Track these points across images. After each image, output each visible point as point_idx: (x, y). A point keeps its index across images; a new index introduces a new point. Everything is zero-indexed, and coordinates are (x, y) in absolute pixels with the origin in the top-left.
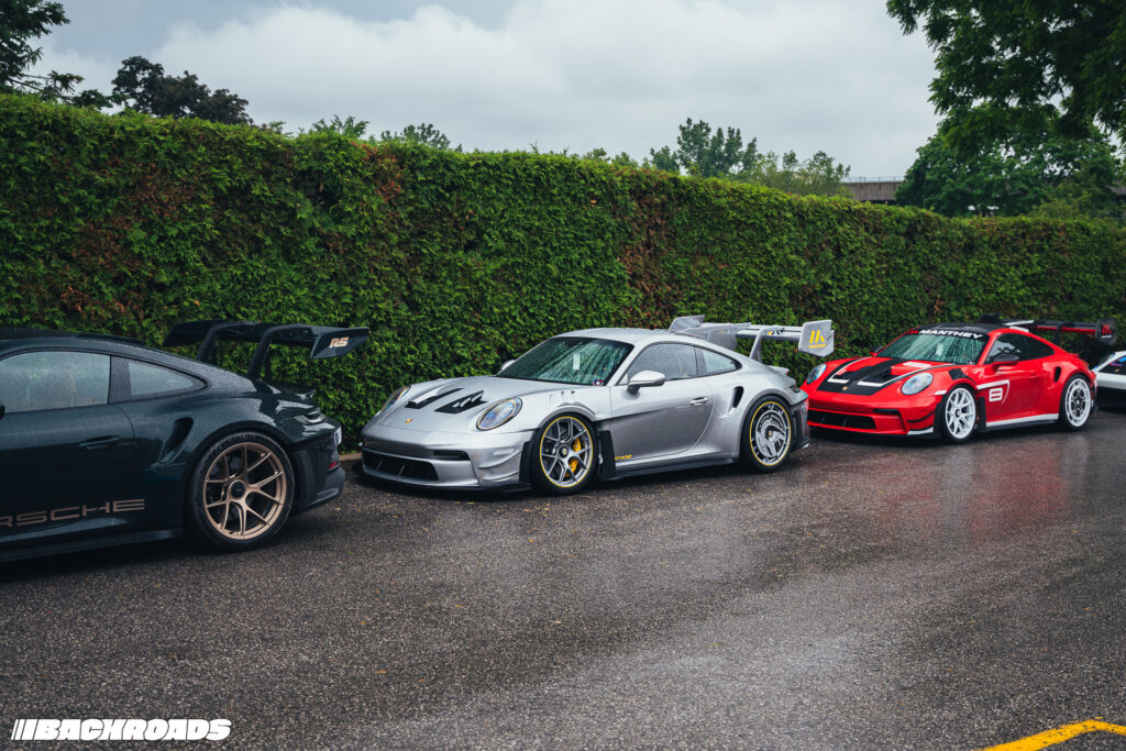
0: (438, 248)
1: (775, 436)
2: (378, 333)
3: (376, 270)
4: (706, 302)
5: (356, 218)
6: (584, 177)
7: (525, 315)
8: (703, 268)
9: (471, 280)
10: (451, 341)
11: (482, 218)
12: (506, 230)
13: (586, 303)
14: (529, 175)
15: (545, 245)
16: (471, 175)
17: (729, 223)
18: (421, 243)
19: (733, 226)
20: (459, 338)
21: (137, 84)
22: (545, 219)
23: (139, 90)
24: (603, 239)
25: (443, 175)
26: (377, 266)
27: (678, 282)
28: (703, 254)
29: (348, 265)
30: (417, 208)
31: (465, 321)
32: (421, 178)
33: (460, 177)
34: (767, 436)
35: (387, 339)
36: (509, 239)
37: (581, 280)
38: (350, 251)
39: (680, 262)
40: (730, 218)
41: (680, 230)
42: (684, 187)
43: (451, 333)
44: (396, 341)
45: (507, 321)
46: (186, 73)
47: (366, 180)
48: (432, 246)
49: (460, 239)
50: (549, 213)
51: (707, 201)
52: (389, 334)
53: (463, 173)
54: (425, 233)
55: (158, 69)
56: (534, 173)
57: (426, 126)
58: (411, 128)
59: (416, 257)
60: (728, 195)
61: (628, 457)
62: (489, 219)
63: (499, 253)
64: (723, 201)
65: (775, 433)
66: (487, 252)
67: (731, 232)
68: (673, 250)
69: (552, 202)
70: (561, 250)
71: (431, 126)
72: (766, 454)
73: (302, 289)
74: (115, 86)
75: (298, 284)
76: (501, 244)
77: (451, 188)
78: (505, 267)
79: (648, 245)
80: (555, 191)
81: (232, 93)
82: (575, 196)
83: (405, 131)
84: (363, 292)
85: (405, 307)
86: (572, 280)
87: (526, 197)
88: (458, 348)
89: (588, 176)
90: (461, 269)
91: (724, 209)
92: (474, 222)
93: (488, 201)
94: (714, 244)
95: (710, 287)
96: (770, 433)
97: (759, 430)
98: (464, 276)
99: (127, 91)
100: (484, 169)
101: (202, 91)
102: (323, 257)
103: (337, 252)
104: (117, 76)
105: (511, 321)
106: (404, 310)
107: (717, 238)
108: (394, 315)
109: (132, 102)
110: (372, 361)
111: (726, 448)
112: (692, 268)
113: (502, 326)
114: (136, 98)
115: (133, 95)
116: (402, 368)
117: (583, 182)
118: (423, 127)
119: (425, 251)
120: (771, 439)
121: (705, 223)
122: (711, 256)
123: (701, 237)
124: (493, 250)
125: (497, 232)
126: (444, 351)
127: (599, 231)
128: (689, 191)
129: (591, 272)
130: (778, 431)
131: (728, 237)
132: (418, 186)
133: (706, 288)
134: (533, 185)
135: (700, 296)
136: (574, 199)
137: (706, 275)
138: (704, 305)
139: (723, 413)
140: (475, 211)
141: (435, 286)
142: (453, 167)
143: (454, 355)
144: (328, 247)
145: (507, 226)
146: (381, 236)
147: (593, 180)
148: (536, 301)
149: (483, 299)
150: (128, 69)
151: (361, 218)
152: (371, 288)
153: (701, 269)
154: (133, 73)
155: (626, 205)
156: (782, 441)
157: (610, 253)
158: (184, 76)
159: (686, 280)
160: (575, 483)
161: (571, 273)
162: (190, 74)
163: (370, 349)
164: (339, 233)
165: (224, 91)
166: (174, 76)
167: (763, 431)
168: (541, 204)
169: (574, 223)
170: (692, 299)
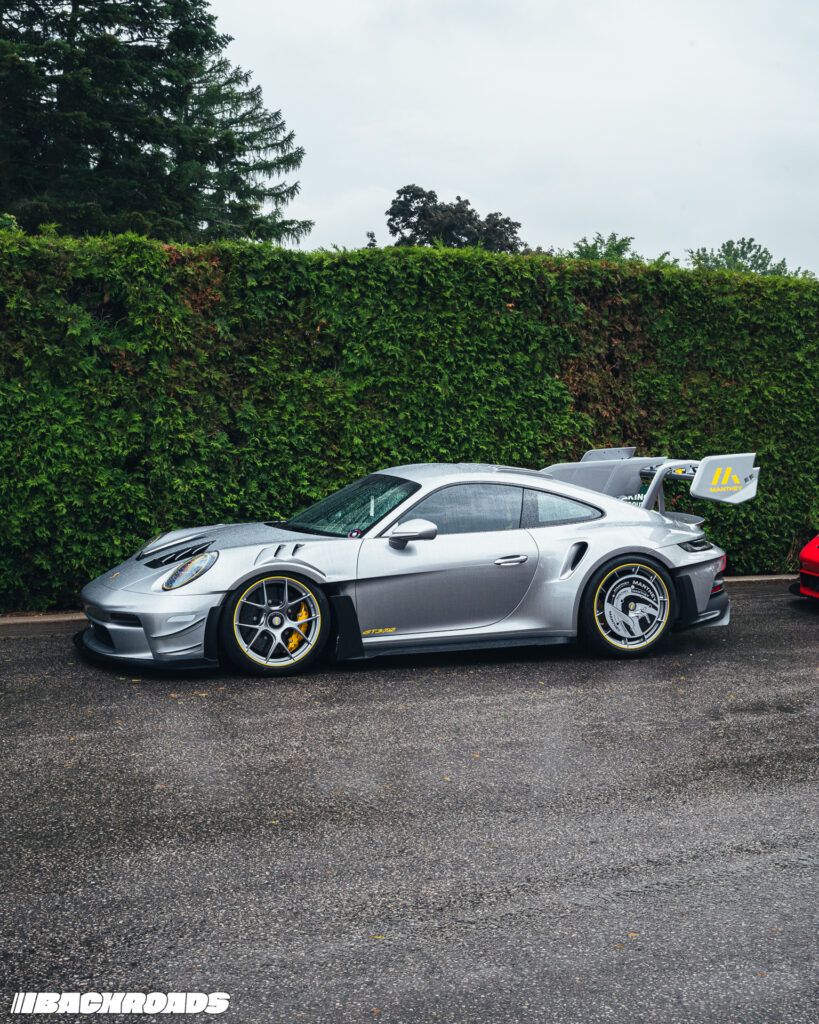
0: (276, 366)
1: (639, 611)
2: (183, 469)
3: (177, 396)
4: (702, 430)
5: (149, 333)
6: (495, 274)
7: (405, 447)
8: (699, 386)
9: (323, 404)
10: (295, 479)
11: (338, 328)
12: (374, 343)
13: (501, 432)
14: (410, 275)
15: (435, 361)
16: (325, 277)
17: (739, 328)
18: (251, 362)
19: (745, 332)
20: (306, 474)
21: (412, 214)
22: (433, 329)
23: (414, 219)
24: (526, 352)
25: (287, 279)
26: (179, 389)
27: (659, 405)
28: (700, 368)
29: (138, 389)
30: (244, 320)
31: (315, 455)
32: (252, 282)
33: (309, 281)
34: (625, 609)
35: (196, 476)
36: (381, 355)
37: (491, 403)
38: (143, 373)
39: (663, 379)
40: (739, 321)
41: (661, 339)
42: (669, 283)
43: (293, 469)
44: (207, 477)
45: (377, 455)
46: (458, 198)
47: (167, 289)
48: (266, 365)
49: (309, 356)
50: (441, 321)
51: (705, 300)
52: (197, 469)
53: (313, 276)
54: (258, 349)
55: (432, 196)
56: (416, 271)
57: (747, 240)
58: (730, 244)
59: (242, 379)
60: (740, 290)
61: (388, 630)
62: (351, 330)
63: (365, 371)
64: (730, 299)
65: (640, 606)
66: (348, 370)
67: (743, 339)
68: (653, 364)
69: (445, 307)
70: (458, 366)
71: (752, 240)
72: (623, 632)
73: (74, 417)
74: (389, 217)
75: (68, 412)
76: (368, 360)
77: (299, 294)
78: (374, 388)
79: (610, 358)
80: (448, 294)
81: (504, 216)
82: (480, 298)
83: (723, 246)
84: (159, 420)
85: (225, 437)
86: (476, 404)
87: (406, 301)
88: (303, 486)
89: (501, 274)
90: (309, 392)
91: (731, 309)
92: (328, 335)
93: (349, 308)
94: (715, 355)
95: (709, 411)
96: (632, 605)
97: (611, 601)
98: (313, 400)
99: (403, 221)
100: (343, 268)
101: (471, 217)
102: (105, 380)
103: (125, 374)
104: (391, 206)
105: (382, 454)
106: (221, 440)
107: (721, 347)
108: (205, 447)
109: (408, 232)
110: (175, 502)
111: (556, 623)
112: (681, 386)
113: (371, 460)
114: (411, 227)
115: (409, 225)
116: (221, 510)
117: (493, 280)
118: (742, 242)
119: (253, 370)
120: (631, 614)
121: (703, 328)
122: (713, 372)
123: (696, 347)
124: (355, 369)
125: (362, 346)
126: (283, 491)
127: (520, 340)
128: (678, 287)
129: (508, 394)
130: (647, 603)
131: (738, 345)
132: (248, 292)
133: (702, 412)
134: (415, 286)
135: (693, 422)
136: (480, 302)
137: (704, 397)
138: (698, 433)
139: (552, 576)
140: (330, 321)
141: (270, 412)
142: (301, 269)
143: (297, 495)
144: (112, 368)
145: (377, 338)
146: (184, 354)
147: (509, 278)
148: (421, 430)
149: (341, 428)
150: (402, 199)
151: (156, 333)
152: (171, 416)
153: (696, 388)
154: (407, 203)
155: (566, 309)
156: (652, 617)
157: (538, 368)
158: (456, 202)
159: (673, 403)
160: (291, 661)
161: (475, 394)
162: (463, 199)
163: (171, 487)
164: (127, 351)
165: (496, 214)
166: (447, 203)
167: (618, 603)
168: (427, 310)
169: (480, 332)
170: (683, 426)
